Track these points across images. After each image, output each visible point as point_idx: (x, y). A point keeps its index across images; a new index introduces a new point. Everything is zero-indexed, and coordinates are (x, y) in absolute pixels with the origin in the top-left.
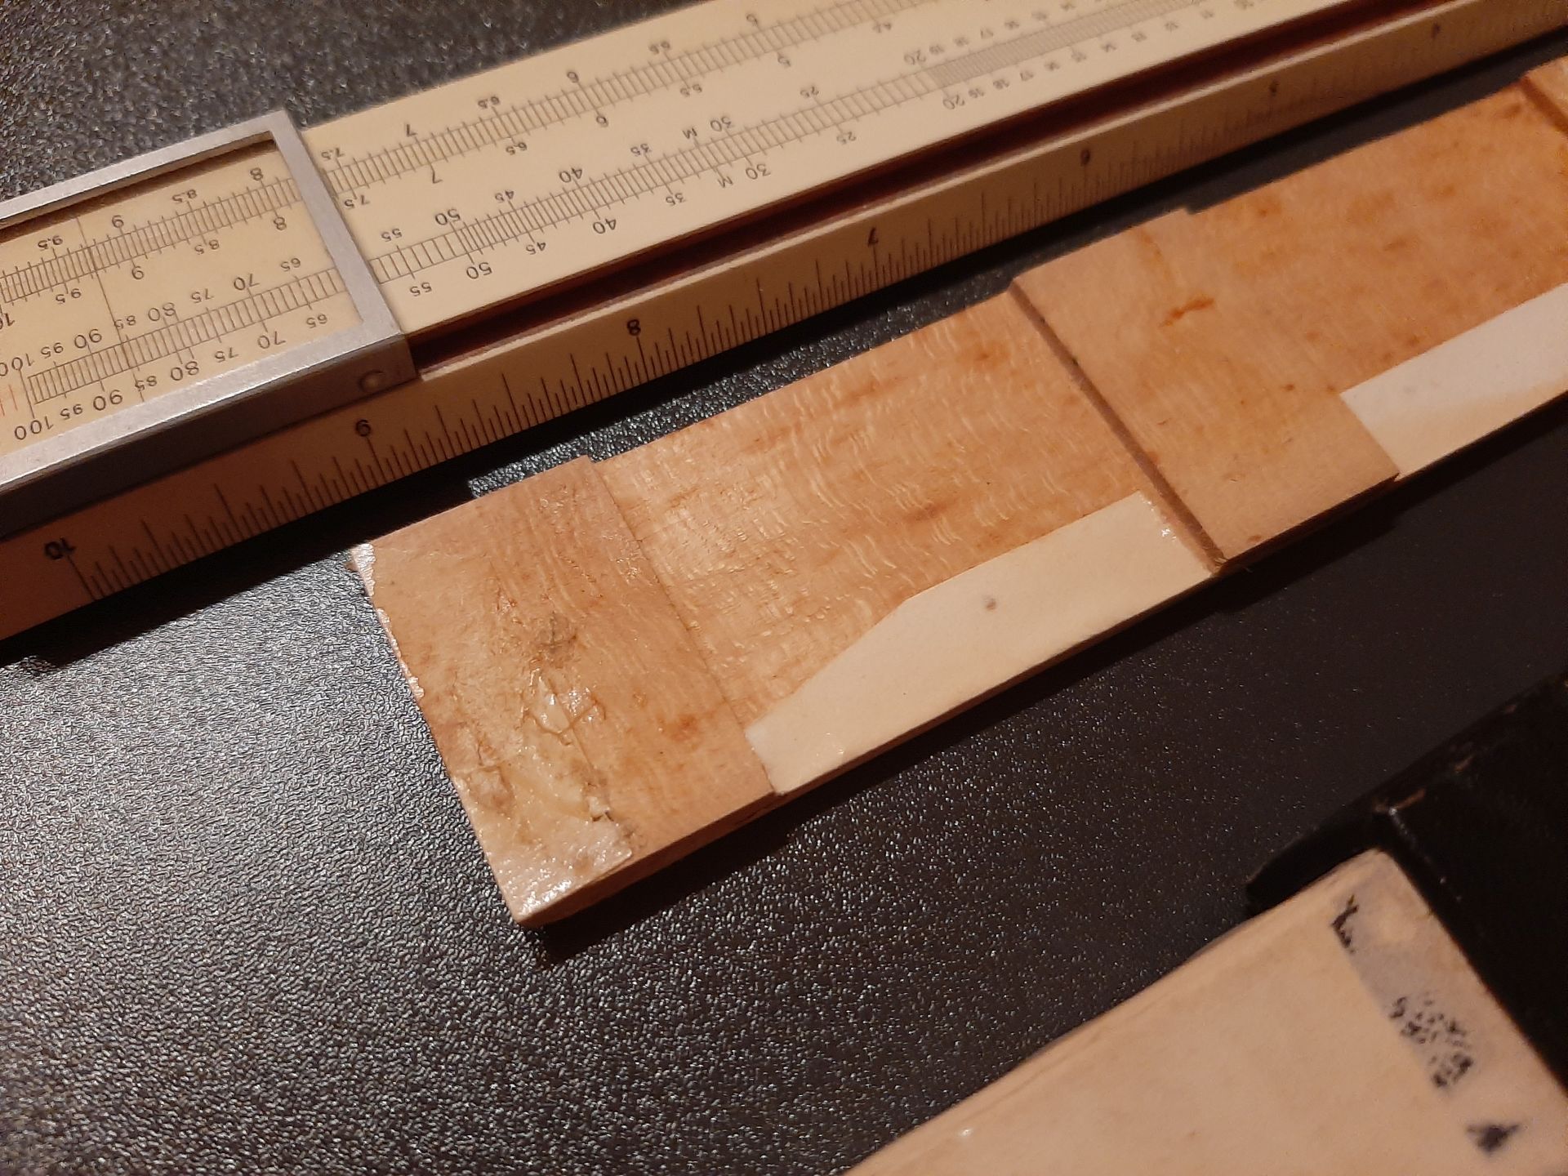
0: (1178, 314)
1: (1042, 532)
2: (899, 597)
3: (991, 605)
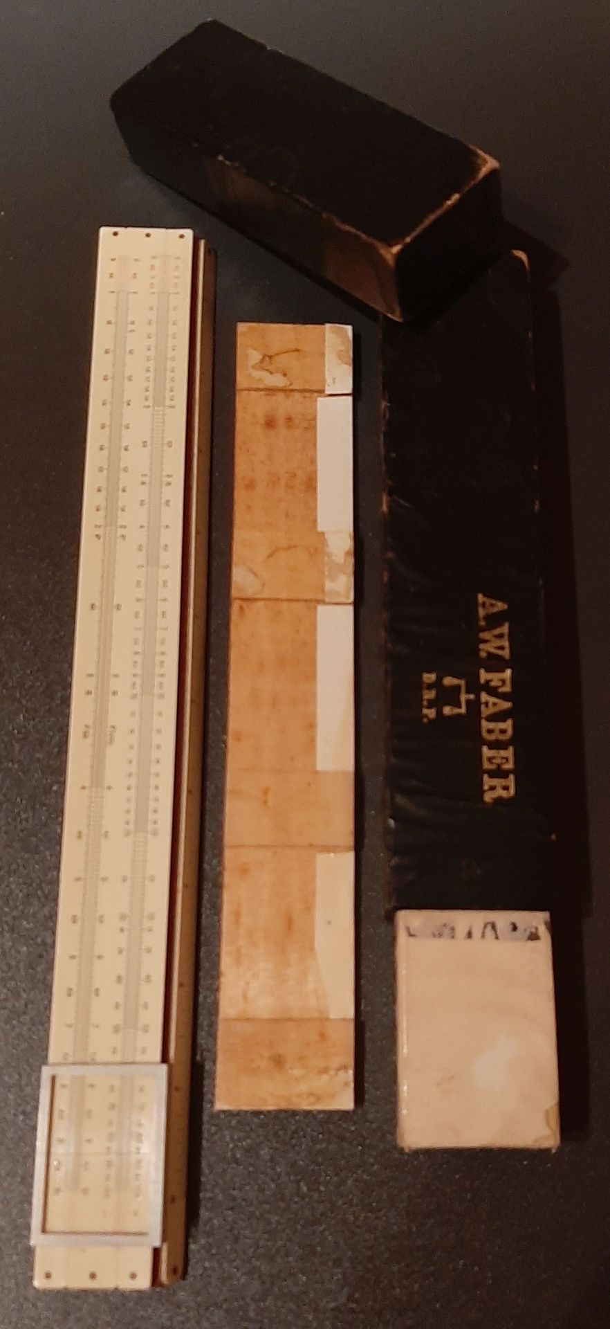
0: (265, 802)
1: (314, 893)
2: (313, 949)
3: (329, 923)
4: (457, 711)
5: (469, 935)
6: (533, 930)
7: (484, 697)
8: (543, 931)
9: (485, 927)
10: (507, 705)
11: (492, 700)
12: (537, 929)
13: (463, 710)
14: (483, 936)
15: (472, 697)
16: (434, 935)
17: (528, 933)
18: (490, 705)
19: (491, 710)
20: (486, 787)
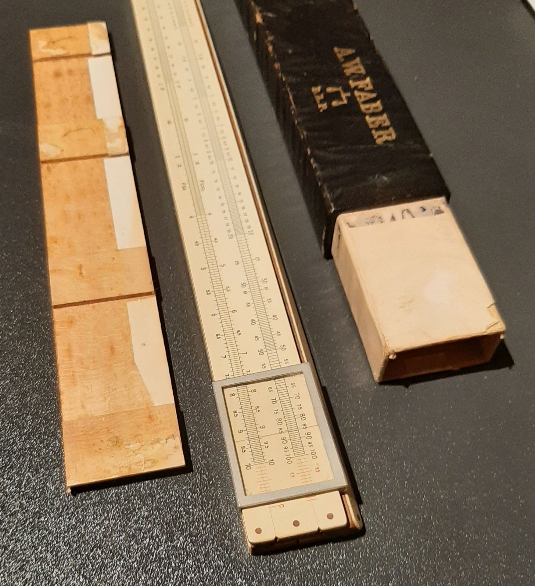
0: (81, 273)
1: (129, 328)
2: (134, 364)
3: (144, 344)
4: (341, 103)
5: (393, 218)
6: (437, 209)
7: (357, 93)
8: (444, 207)
9: (403, 212)
10: (374, 95)
11: (363, 94)
12: (439, 207)
13: (345, 102)
14: (403, 217)
15: (349, 94)
16: (368, 224)
17: (434, 210)
18: (362, 97)
19: (363, 99)
20: (375, 137)
